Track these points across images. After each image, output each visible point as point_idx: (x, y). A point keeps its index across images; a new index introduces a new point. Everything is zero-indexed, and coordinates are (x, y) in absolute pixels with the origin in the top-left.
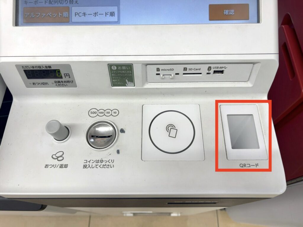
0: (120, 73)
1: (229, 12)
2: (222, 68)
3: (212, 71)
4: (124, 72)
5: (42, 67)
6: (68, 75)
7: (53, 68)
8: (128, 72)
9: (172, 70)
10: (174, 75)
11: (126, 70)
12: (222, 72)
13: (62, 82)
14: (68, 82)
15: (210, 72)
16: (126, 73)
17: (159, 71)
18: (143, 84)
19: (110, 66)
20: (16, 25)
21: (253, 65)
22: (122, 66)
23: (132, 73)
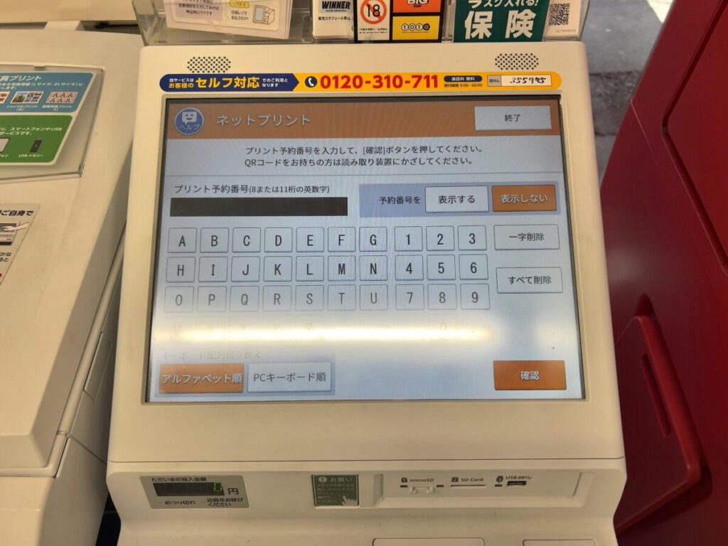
0: (332, 487)
1: (530, 375)
2: (523, 478)
3: (505, 482)
4: (340, 485)
5: (188, 480)
6: (235, 490)
7: (208, 481)
8: (348, 485)
9: (432, 480)
10: (434, 489)
11: (345, 482)
12: (524, 483)
13: (222, 500)
14: (234, 500)
15: (501, 483)
16: (344, 487)
17: (406, 481)
18: (375, 502)
19: (315, 479)
20: (146, 399)
21: (581, 474)
22: (337, 477)
23: (355, 487)
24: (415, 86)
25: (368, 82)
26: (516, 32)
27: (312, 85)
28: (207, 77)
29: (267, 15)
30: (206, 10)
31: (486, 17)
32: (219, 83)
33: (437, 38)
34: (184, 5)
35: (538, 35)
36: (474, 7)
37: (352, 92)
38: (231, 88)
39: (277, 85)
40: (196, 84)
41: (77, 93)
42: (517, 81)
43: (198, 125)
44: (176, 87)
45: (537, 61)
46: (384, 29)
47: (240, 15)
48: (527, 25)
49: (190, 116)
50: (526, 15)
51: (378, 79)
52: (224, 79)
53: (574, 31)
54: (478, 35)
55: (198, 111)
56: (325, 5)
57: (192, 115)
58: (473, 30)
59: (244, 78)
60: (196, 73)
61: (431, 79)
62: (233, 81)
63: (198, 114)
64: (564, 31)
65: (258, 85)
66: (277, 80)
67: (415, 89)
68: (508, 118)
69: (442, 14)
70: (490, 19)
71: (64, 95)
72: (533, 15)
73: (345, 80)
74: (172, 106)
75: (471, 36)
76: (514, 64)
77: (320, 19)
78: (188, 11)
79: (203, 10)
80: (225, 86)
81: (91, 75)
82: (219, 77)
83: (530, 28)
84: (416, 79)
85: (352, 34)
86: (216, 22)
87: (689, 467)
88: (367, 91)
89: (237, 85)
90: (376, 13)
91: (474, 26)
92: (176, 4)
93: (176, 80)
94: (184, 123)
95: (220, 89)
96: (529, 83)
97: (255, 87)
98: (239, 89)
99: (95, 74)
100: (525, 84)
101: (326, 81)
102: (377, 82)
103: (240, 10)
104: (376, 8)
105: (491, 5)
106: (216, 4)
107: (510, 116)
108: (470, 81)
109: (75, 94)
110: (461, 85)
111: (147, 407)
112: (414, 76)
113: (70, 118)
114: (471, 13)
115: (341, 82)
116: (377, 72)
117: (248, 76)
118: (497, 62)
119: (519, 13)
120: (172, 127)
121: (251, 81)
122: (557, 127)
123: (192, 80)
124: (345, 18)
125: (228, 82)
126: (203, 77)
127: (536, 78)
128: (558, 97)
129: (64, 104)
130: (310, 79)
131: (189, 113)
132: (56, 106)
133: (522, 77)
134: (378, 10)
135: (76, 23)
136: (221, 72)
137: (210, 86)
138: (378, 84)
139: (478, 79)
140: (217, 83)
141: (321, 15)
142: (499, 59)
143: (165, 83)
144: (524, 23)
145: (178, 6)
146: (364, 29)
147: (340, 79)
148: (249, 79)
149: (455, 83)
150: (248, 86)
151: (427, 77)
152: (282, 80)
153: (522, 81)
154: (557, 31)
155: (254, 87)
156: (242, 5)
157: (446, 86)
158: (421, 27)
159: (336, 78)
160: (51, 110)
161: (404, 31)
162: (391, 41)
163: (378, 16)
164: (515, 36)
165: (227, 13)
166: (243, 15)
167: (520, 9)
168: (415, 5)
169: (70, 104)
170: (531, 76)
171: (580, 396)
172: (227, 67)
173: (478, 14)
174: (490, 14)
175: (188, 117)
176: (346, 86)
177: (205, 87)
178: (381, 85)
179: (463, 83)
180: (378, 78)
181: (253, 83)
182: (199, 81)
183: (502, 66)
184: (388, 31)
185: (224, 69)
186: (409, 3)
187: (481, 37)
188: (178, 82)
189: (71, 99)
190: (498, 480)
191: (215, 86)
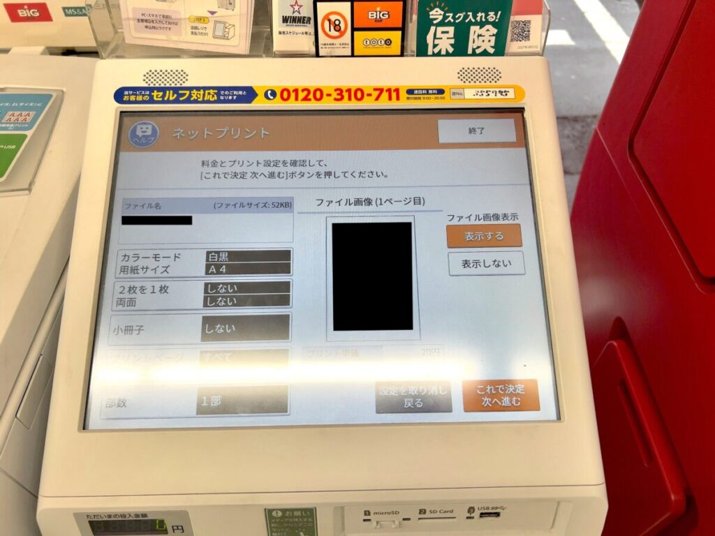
0: (288, 522)
2: (497, 508)
3: (476, 514)
4: (297, 520)
5: (128, 516)
6: (180, 528)
7: (150, 517)
8: (305, 520)
9: (397, 513)
10: (400, 523)
11: (302, 517)
12: (497, 514)
15: (472, 515)
16: (300, 522)
17: (369, 514)
19: (269, 513)
20: (84, 426)
21: (559, 503)
22: (292, 510)
23: (313, 522)
24: (377, 99)
25: (329, 95)
26: (478, 47)
27: (272, 98)
28: (163, 90)
29: (227, 30)
30: (165, 26)
31: (447, 32)
32: (175, 95)
33: (399, 53)
34: (142, 20)
35: (500, 50)
36: (435, 22)
37: (312, 105)
38: (188, 101)
39: (235, 97)
40: (152, 97)
41: (35, 112)
42: (480, 94)
43: (153, 139)
44: (131, 99)
45: (500, 75)
46: (346, 44)
47: (200, 31)
48: (489, 41)
49: (144, 128)
50: (488, 30)
51: (338, 92)
52: (180, 92)
53: (536, 47)
54: (440, 51)
55: (154, 125)
56: (285, 20)
57: (147, 128)
58: (435, 46)
59: (202, 90)
60: (152, 85)
61: (393, 92)
62: (190, 94)
63: (153, 127)
64: (526, 47)
65: (216, 98)
66: (235, 93)
67: (376, 102)
68: (472, 131)
69: (403, 29)
70: (451, 34)
71: (21, 115)
72: (495, 31)
73: (305, 93)
74: (126, 120)
75: (433, 52)
76: (477, 77)
77: (280, 33)
78: (146, 27)
79: (162, 26)
80: (181, 99)
81: (51, 96)
82: (176, 90)
83: (493, 43)
84: (378, 92)
85: (313, 50)
86: (175, 38)
87: (673, 497)
88: (328, 104)
89: (194, 97)
90: (337, 28)
91: (437, 42)
92: (134, 19)
93: (131, 92)
94: (138, 136)
95: (176, 101)
96: (492, 96)
97: (213, 99)
98: (196, 102)
99: (54, 95)
100: (488, 97)
101: (286, 94)
102: (338, 94)
103: (200, 25)
104: (337, 23)
105: (452, 21)
106: (175, 19)
107: (474, 129)
108: (433, 94)
109: (32, 113)
110: (424, 98)
111: (85, 435)
112: (375, 90)
113: (25, 136)
114: (433, 29)
115: (302, 95)
116: (338, 85)
117: (205, 88)
118: (459, 75)
119: (480, 28)
120: (125, 139)
121: (209, 94)
122: (523, 139)
123: (148, 93)
124: (306, 33)
125: (185, 94)
126: (159, 89)
127: (500, 91)
128: (521, 110)
129: (20, 123)
130: (269, 92)
131: (144, 127)
132: (12, 125)
133: (485, 90)
134: (339, 25)
135: (41, 48)
136: (178, 85)
137: (166, 99)
138: (339, 97)
139: (441, 92)
140: (173, 96)
141: (282, 30)
142: (461, 73)
143: (119, 96)
144: (486, 38)
145: (136, 21)
146: (325, 44)
147: (300, 92)
148: (207, 92)
149: (417, 96)
150: (205, 99)
151: (389, 90)
152: (241, 93)
153: (485, 94)
154: (520, 48)
155: (211, 99)
156: (202, 21)
157: (408, 98)
158: (383, 42)
159: (296, 91)
160: (6, 129)
161: (366, 46)
162: (353, 55)
163: (339, 30)
164: (478, 51)
165: (186, 29)
166: (204, 31)
167: (482, 25)
168: (376, 20)
169: (26, 123)
170: (494, 90)
171: (554, 417)
172: (184, 80)
173: (440, 29)
174: (451, 29)
175: (143, 130)
176: (306, 99)
177: (161, 99)
178: (342, 98)
179: (426, 96)
180: (340, 91)
181: (211, 96)
182: (155, 93)
183: (464, 80)
184: (350, 46)
185: (181, 82)
186: (370, 17)
187: (443, 52)
188: (133, 94)
189: (28, 118)
190: (469, 511)
191: (171, 98)
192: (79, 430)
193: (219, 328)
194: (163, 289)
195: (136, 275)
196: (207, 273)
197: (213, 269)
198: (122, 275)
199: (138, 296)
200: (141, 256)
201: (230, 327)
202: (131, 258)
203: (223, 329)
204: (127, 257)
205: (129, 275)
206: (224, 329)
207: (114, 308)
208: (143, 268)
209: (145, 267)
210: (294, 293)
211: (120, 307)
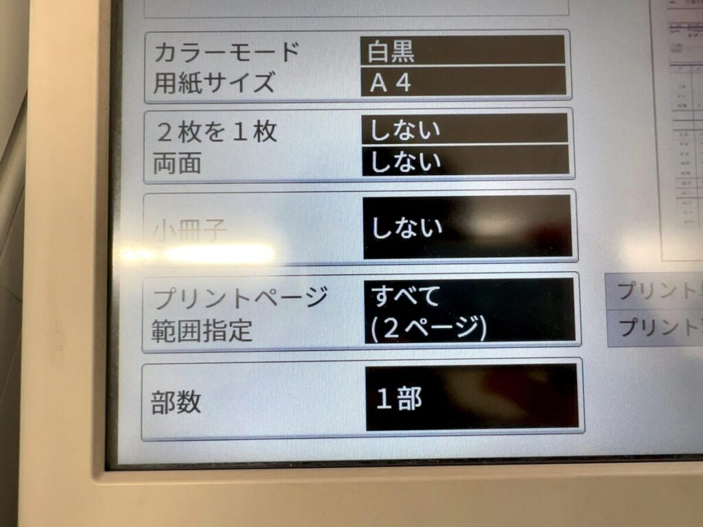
111: (111, 480)
192: (96, 475)
193: (405, 227)
194: (264, 131)
195: (195, 96)
196: (365, 91)
197: (379, 82)
198: (161, 95)
199: (204, 146)
200: (202, 48)
201: (430, 226)
202: (177, 51)
203: (414, 229)
204: (168, 53)
205: (179, 96)
206: (417, 229)
207: (150, 176)
208: (210, 79)
209: (215, 75)
210: (579, 144)
211: (164, 175)
